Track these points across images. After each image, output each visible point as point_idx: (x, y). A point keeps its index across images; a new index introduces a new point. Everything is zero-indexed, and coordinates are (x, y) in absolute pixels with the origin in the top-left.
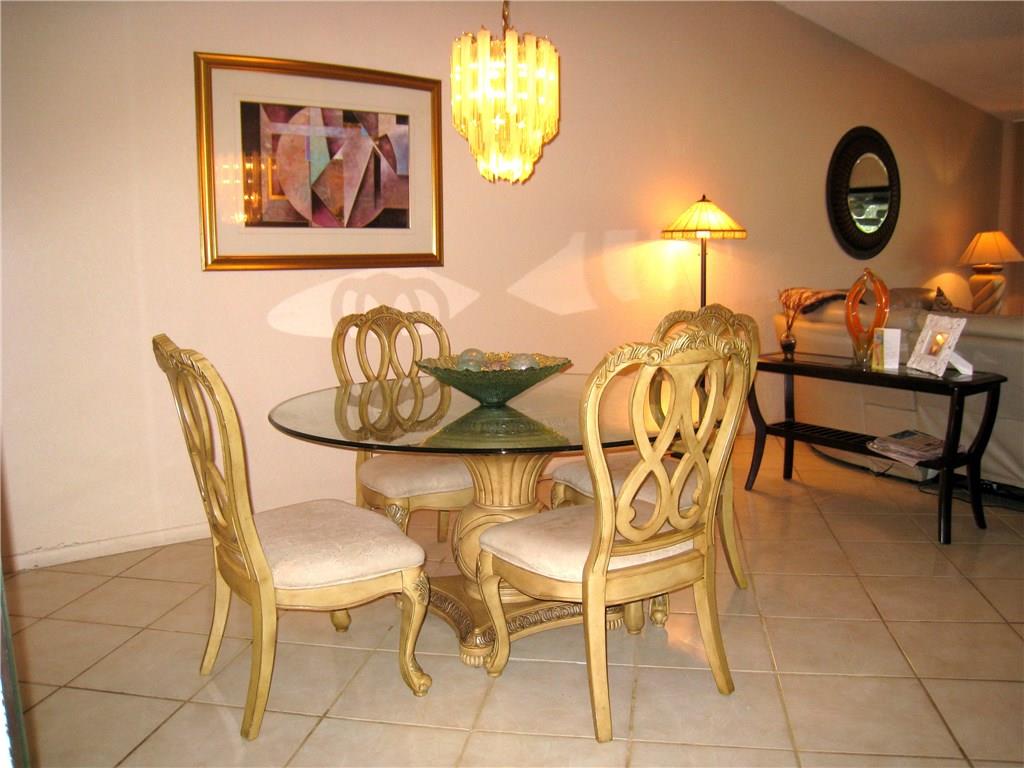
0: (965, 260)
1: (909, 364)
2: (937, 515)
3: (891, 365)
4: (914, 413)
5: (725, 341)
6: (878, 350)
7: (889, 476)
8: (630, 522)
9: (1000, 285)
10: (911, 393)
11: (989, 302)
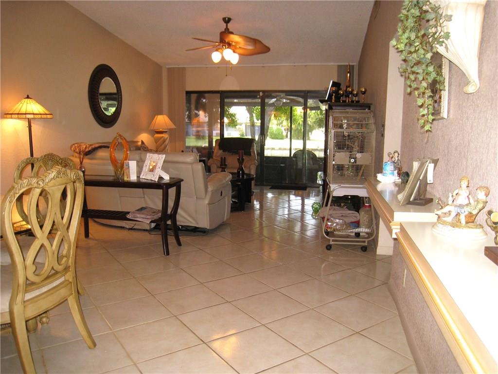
0: (152, 128)
1: (141, 177)
2: (162, 243)
3: (133, 178)
4: (143, 199)
5: (74, 172)
6: (127, 171)
7: (134, 229)
8: (34, 273)
9: (167, 138)
10: (141, 190)
11: (163, 146)
